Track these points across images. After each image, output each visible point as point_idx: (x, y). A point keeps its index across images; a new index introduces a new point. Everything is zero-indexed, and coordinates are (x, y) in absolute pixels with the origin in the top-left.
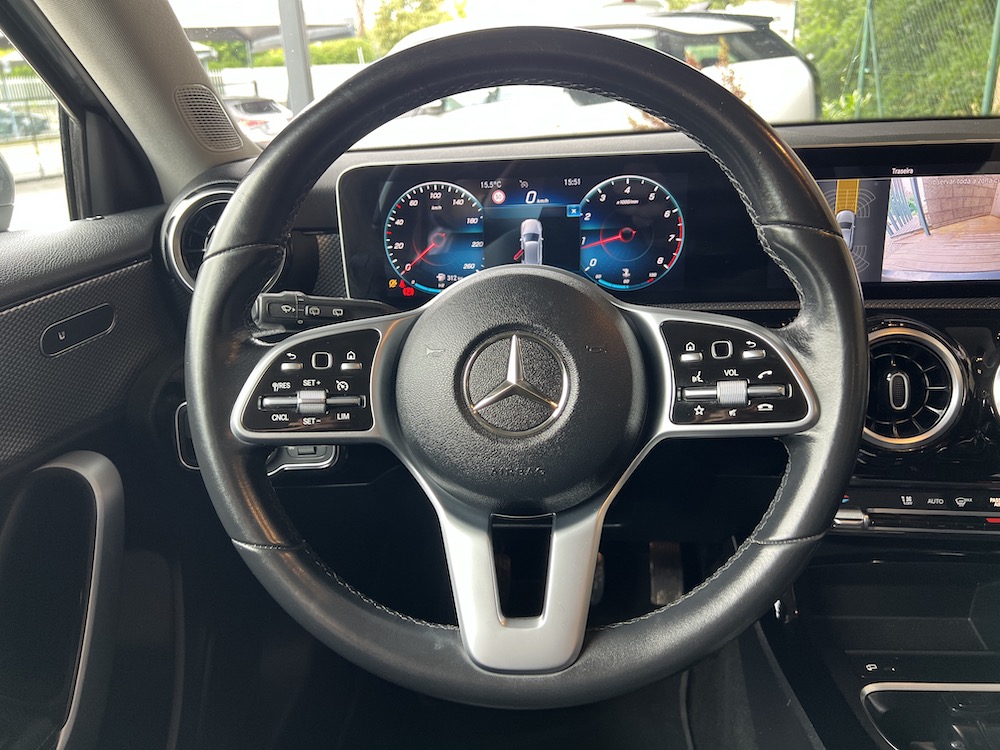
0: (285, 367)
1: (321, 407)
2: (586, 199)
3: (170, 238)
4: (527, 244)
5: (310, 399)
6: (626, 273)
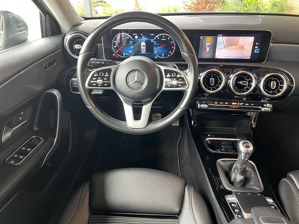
0: (95, 75)
1: (102, 83)
2: (155, 38)
3: (66, 44)
4: (142, 47)
5: (100, 81)
6: (163, 55)
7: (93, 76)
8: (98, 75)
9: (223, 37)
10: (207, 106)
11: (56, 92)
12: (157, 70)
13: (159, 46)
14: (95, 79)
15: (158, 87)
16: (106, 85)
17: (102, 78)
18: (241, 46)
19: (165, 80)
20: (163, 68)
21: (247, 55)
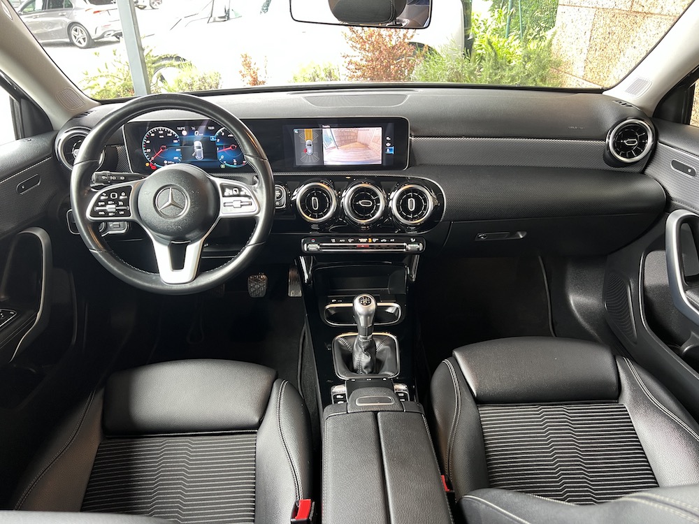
0: (102, 198)
1: (115, 210)
2: (217, 134)
4: (197, 150)
5: (111, 208)
6: (235, 161)
7: (98, 200)
8: (107, 197)
9: (332, 129)
10: (319, 247)
11: (39, 233)
12: (209, 185)
13: (226, 147)
14: (103, 203)
15: (211, 212)
16: (123, 213)
17: (116, 202)
18: (363, 144)
19: (223, 200)
20: (218, 181)
21: (375, 157)
